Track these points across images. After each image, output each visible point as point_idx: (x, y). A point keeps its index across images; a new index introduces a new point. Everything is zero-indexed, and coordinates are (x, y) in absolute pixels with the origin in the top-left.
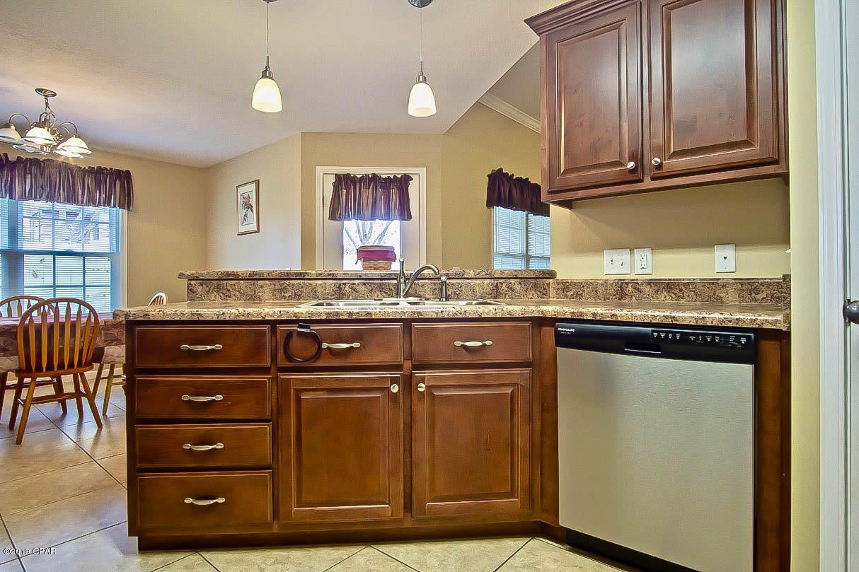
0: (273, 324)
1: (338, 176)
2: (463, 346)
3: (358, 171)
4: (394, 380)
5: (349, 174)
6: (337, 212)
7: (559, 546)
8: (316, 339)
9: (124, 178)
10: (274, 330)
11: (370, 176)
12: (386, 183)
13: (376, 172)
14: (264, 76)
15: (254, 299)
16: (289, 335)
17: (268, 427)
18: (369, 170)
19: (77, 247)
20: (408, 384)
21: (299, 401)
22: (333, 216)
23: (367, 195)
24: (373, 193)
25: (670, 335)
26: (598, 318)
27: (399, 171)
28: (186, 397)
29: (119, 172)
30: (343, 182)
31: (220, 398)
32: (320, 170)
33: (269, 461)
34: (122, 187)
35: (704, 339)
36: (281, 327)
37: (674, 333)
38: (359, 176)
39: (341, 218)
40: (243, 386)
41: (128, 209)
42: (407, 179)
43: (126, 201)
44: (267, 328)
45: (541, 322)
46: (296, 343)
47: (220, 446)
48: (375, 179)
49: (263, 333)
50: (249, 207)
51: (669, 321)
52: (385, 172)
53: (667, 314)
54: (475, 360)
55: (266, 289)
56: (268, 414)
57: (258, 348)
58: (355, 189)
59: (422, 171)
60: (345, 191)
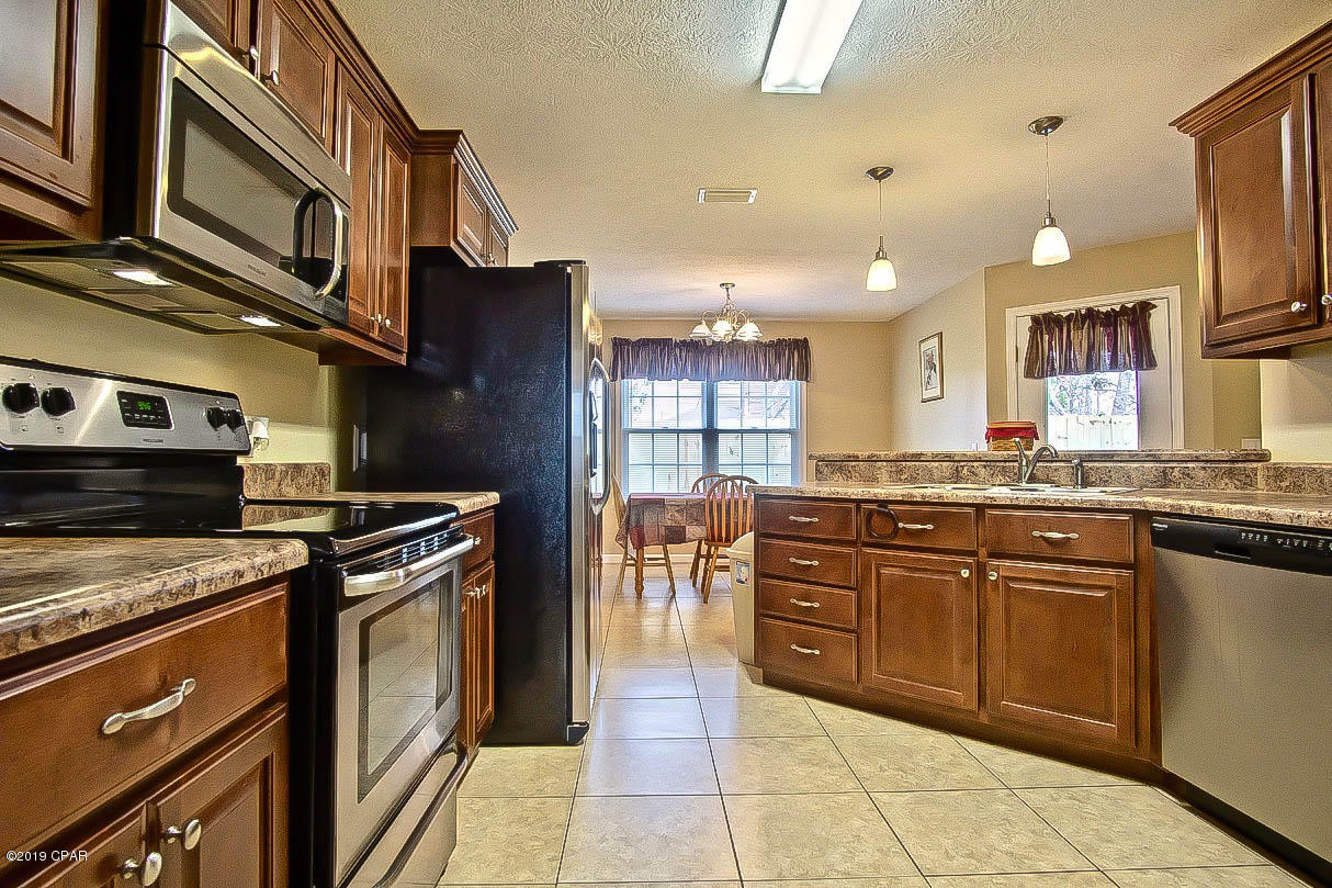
0: (858, 502)
1: (1035, 319)
2: (1041, 536)
3: (1063, 307)
4: (967, 566)
5: (1051, 313)
6: (1037, 366)
7: (1177, 801)
8: (894, 519)
9: (802, 346)
10: (858, 508)
11: (1083, 312)
12: (1110, 319)
13: (1090, 305)
14: (878, 258)
15: (872, 480)
16: (870, 513)
17: (853, 594)
18: (1081, 304)
19: (761, 426)
20: (981, 571)
21: (879, 575)
22: (1029, 374)
23: (1080, 338)
24: (1089, 334)
25: (1258, 536)
26: (1196, 513)
27: (1130, 298)
28: (792, 560)
29: (796, 341)
30: (1044, 325)
31: (816, 563)
32: (1010, 314)
33: (854, 624)
34: (800, 357)
35: (1292, 544)
36: (864, 506)
37: (1262, 534)
38: (1065, 314)
39: (1042, 376)
40: (834, 555)
41: (806, 380)
42: (1145, 307)
43: (804, 373)
44: (853, 506)
45: (1142, 516)
46: (876, 520)
47: (816, 605)
48: (1091, 315)
49: (848, 511)
50: (933, 367)
51: (1264, 520)
52: (1105, 302)
53: (1262, 509)
54: (1058, 552)
55: (883, 471)
56: (853, 583)
57: (845, 524)
58: (1061, 331)
59: (1174, 292)
60: (1046, 337)
